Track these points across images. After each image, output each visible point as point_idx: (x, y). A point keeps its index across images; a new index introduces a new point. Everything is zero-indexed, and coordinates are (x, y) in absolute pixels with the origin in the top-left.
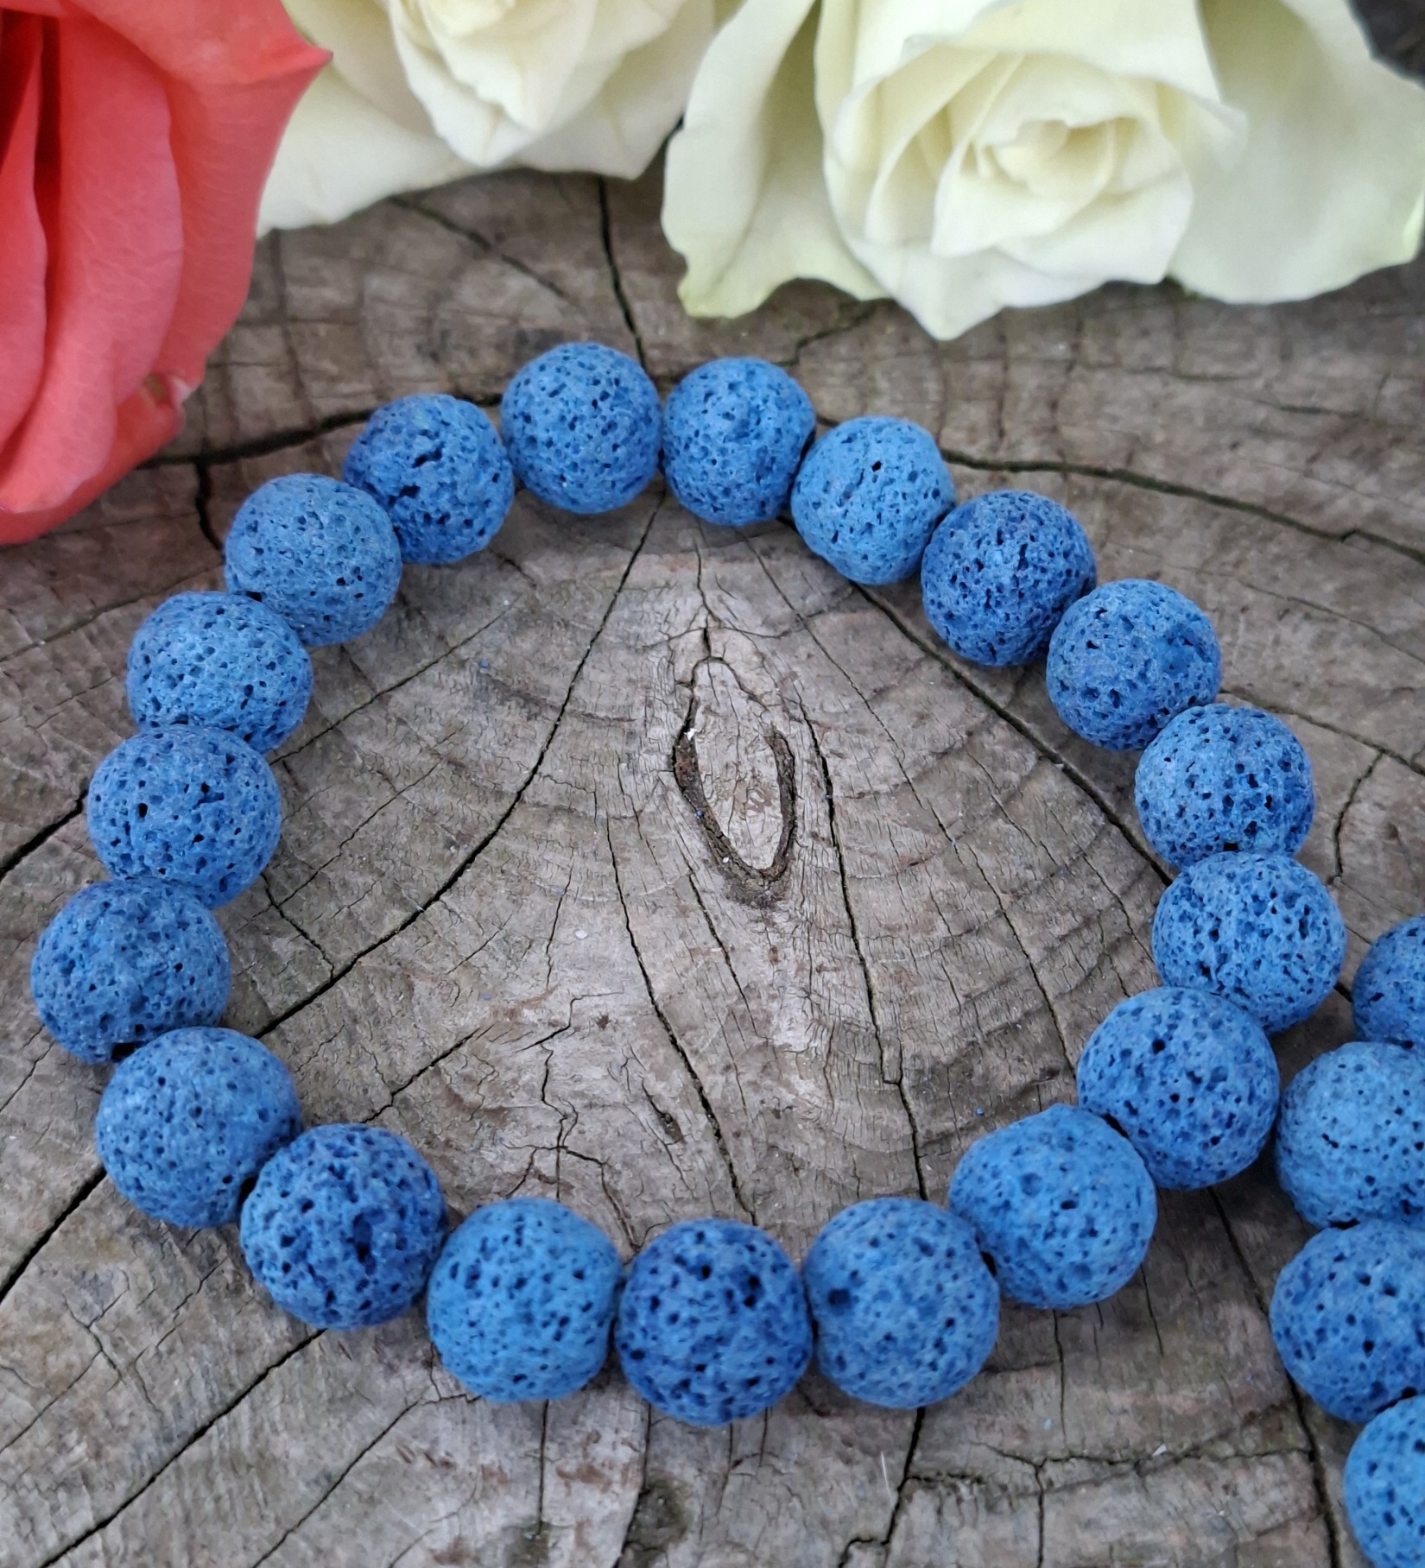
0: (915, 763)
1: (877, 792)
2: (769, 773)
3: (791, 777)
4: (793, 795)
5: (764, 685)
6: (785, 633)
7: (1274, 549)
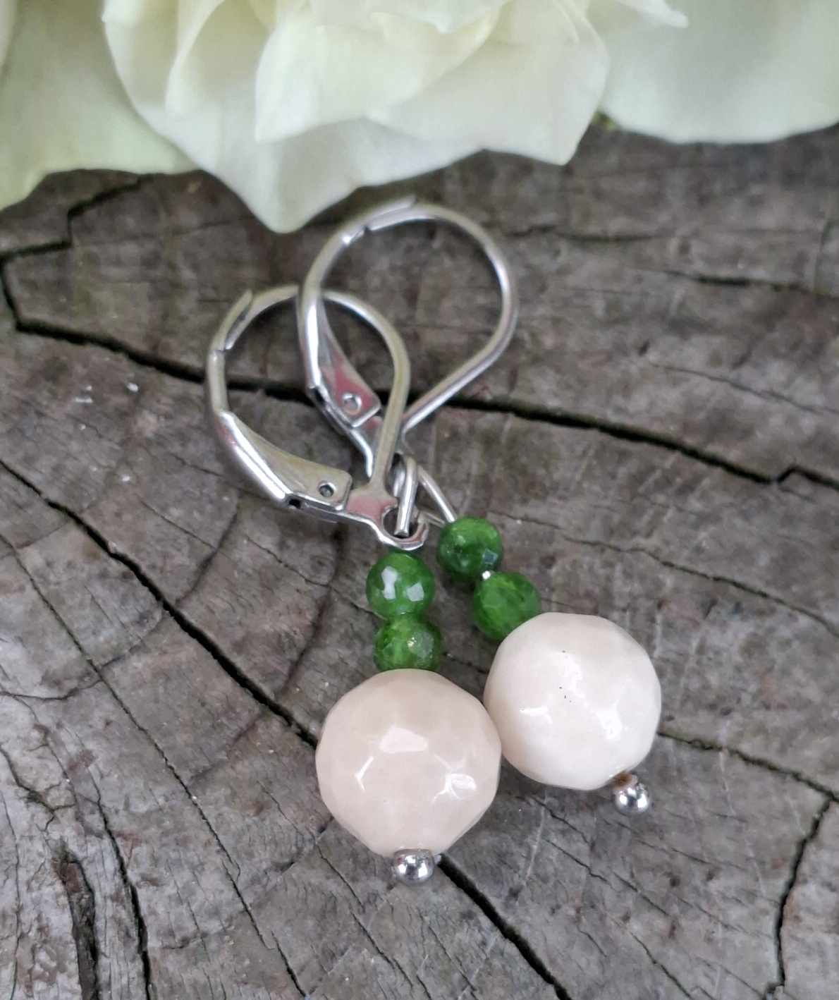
0: (255, 881)
1: (204, 935)
2: (61, 921)
3: (90, 923)
4: (93, 951)
5: (47, 775)
6: (73, 692)
7: (695, 504)
